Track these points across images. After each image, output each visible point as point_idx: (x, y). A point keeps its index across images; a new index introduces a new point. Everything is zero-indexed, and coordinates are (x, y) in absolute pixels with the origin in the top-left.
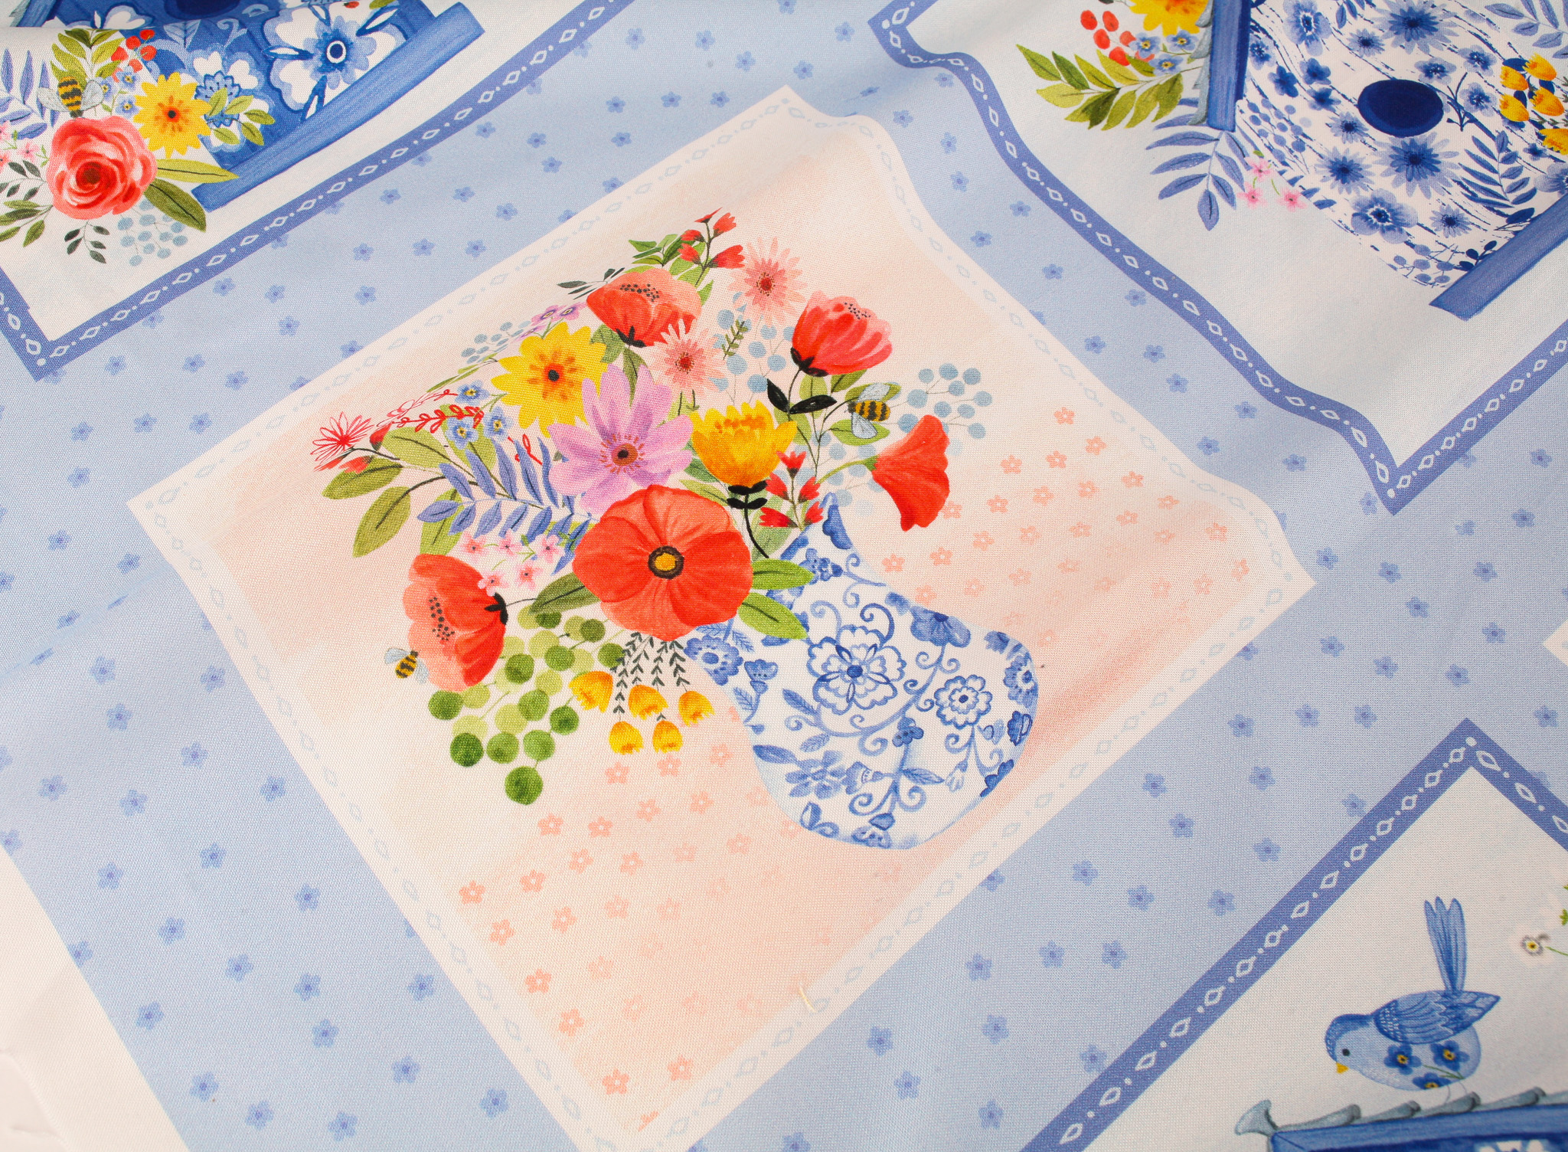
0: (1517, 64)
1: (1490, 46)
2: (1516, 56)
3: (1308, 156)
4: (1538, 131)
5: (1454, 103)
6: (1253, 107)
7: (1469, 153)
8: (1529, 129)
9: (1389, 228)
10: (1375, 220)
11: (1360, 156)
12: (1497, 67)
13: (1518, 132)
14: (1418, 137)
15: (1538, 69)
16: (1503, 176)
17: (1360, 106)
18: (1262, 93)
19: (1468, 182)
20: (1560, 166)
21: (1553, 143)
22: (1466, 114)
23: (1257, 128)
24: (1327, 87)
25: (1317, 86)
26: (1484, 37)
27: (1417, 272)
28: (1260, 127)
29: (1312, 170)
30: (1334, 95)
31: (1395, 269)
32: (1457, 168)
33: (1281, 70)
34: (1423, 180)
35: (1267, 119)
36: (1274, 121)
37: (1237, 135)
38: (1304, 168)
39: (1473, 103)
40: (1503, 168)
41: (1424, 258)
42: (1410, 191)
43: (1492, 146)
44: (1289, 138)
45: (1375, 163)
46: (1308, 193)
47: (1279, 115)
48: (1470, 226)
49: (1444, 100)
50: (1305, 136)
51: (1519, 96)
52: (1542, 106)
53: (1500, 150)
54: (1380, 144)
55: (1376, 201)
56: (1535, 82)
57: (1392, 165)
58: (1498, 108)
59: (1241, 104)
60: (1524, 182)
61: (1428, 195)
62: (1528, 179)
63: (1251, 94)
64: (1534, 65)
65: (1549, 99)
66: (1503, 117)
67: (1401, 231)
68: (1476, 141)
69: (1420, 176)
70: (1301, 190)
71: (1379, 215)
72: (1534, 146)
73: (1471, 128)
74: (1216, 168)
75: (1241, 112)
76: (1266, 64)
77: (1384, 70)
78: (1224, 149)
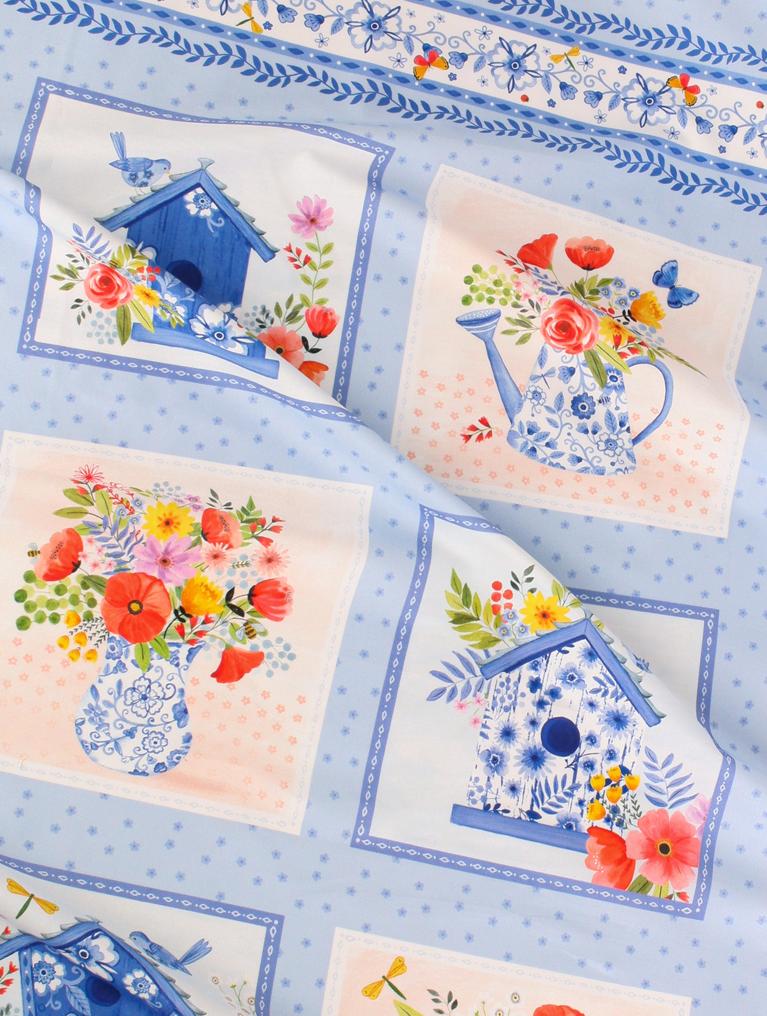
0: (625, 771)
1: (624, 755)
2: (630, 769)
3: (505, 716)
4: (595, 798)
5: (578, 758)
6: (508, 680)
7: (556, 778)
8: (593, 794)
9: (491, 767)
10: (491, 759)
11: (521, 736)
12: (615, 764)
13: (587, 791)
14: (548, 752)
15: (631, 782)
16: (556, 797)
17: (549, 721)
18: (519, 679)
19: (540, 785)
20: (579, 817)
21: (592, 807)
22: (576, 765)
23: (498, 687)
24: (550, 702)
25: (547, 698)
26: (627, 750)
27: (475, 789)
28: (500, 688)
29: (498, 721)
30: (547, 707)
31: (471, 780)
32: (543, 776)
33: (538, 680)
34: (527, 767)
35: (508, 688)
36: (510, 692)
37: (487, 682)
38: (497, 717)
39: (584, 764)
40: (560, 794)
41: (485, 788)
42: (517, 765)
43: (569, 783)
44: (508, 703)
45: (521, 744)
46: (485, 726)
47: (515, 692)
48: (516, 798)
49: (577, 752)
50: (514, 708)
51: (608, 782)
52: (611, 793)
53: (570, 788)
54: (533, 740)
55: (502, 755)
56: (622, 784)
57: (525, 751)
58: (592, 776)
59: (505, 674)
60: (558, 806)
61: (521, 772)
62: (562, 807)
63: (514, 675)
64: (632, 778)
65: (616, 794)
66: (589, 781)
67: (493, 772)
68: (565, 777)
69: (528, 765)
70: (484, 722)
71: (495, 759)
72: (584, 801)
73: (570, 772)
74: (460, 685)
75: (500, 677)
76: (534, 671)
77: (580, 719)
78: (474, 682)
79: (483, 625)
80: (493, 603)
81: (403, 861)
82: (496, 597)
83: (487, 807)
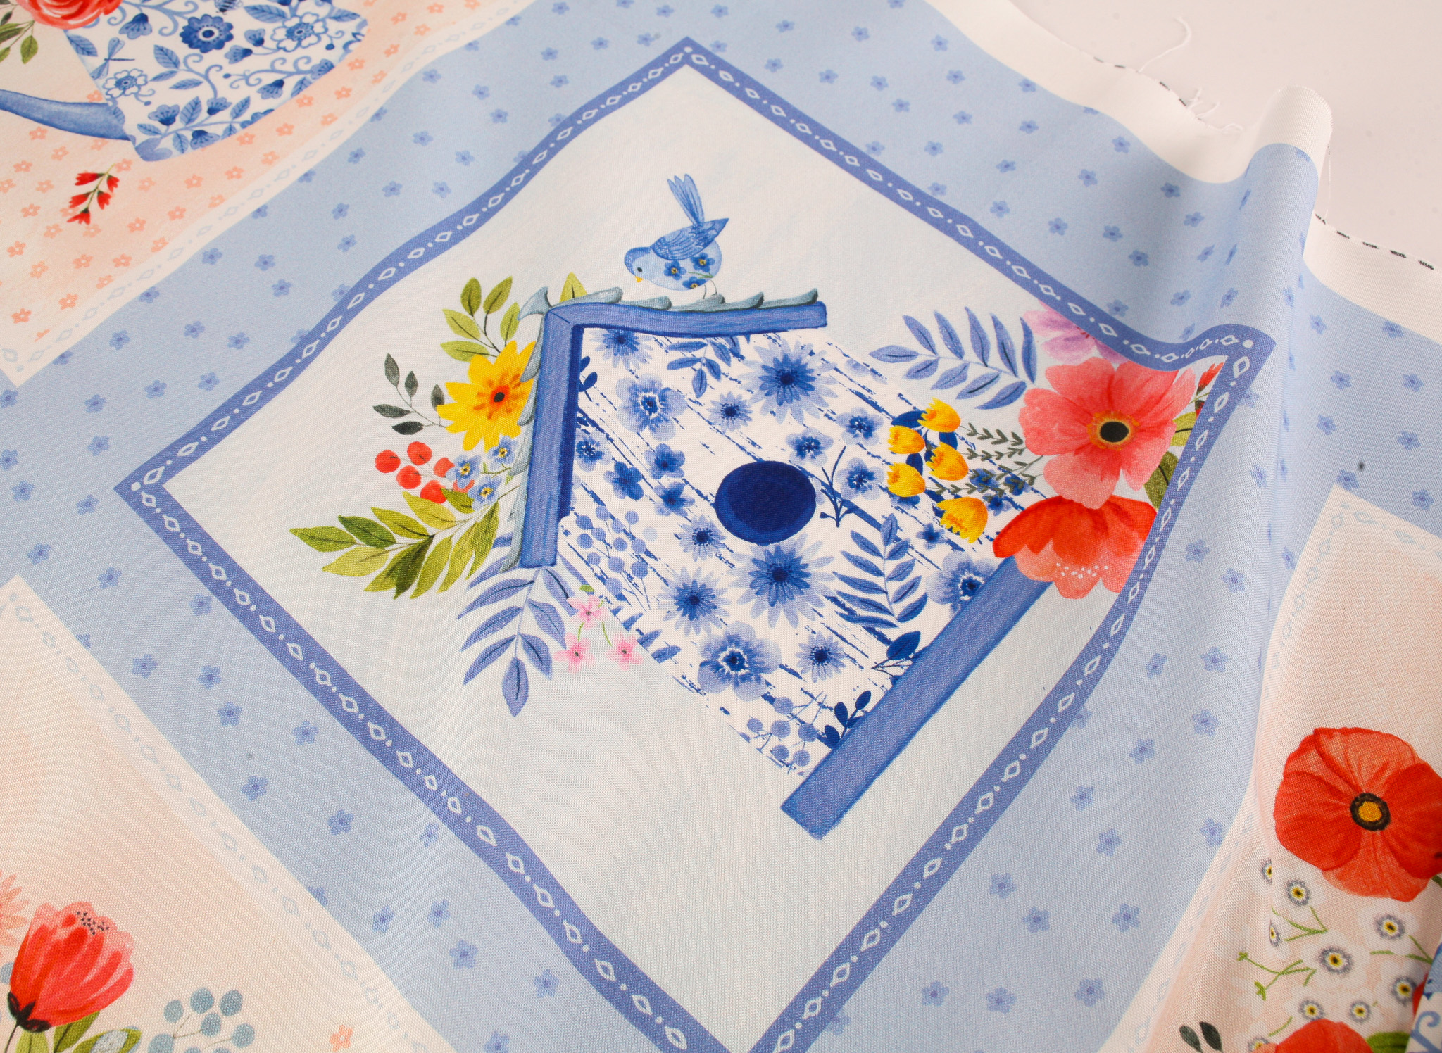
0: (910, 419)
1: (875, 405)
2: (908, 409)
3: (651, 583)
4: (936, 504)
5: (830, 491)
6: (584, 522)
7: (848, 556)
8: (926, 503)
9: (744, 678)
10: (727, 668)
11: (714, 577)
12: (885, 431)
13: (911, 511)
14: (785, 542)
15: (939, 419)
16: (890, 578)
17: (717, 505)
18: (596, 499)
19: (846, 596)
20: (959, 558)
21: (953, 520)
22: (844, 503)
23: (585, 552)
24: (679, 480)
25: (667, 481)
26: (867, 395)
27: (774, 741)
28: (590, 551)
29: (654, 603)
30: (687, 492)
31: (747, 739)
32: (831, 579)
33: (620, 468)
34: (789, 603)
35: (601, 535)
36: (611, 537)
37: (559, 569)
38: (643, 601)
39: (852, 486)
40: (889, 567)
41: (782, 717)
42: (773, 619)
43: (875, 537)
44: (628, 558)
45: (732, 585)
46: (645, 640)
47: (617, 527)
48: (845, 661)
49: (817, 487)
50: (648, 553)
51: (914, 461)
52: (942, 469)
53: (887, 542)
54: (739, 557)
55: (731, 639)
56: (934, 438)
57: (752, 586)
58: (885, 484)
59: (568, 522)
60: (913, 586)
61: (794, 621)
62: (918, 579)
63: (581, 503)
64: (933, 415)
65: (950, 460)
66: (891, 495)
67: (758, 679)
68: (856, 537)
69: (787, 596)
70: (638, 636)
71: (734, 661)
72: (930, 527)
73: (852, 522)
74: (529, 624)
75: (566, 533)
76: (599, 463)
77: (750, 448)
78: (541, 593)
79: (448, 533)
80: (417, 491)
81: (849, 1008)
82: (409, 480)
83: (831, 737)
